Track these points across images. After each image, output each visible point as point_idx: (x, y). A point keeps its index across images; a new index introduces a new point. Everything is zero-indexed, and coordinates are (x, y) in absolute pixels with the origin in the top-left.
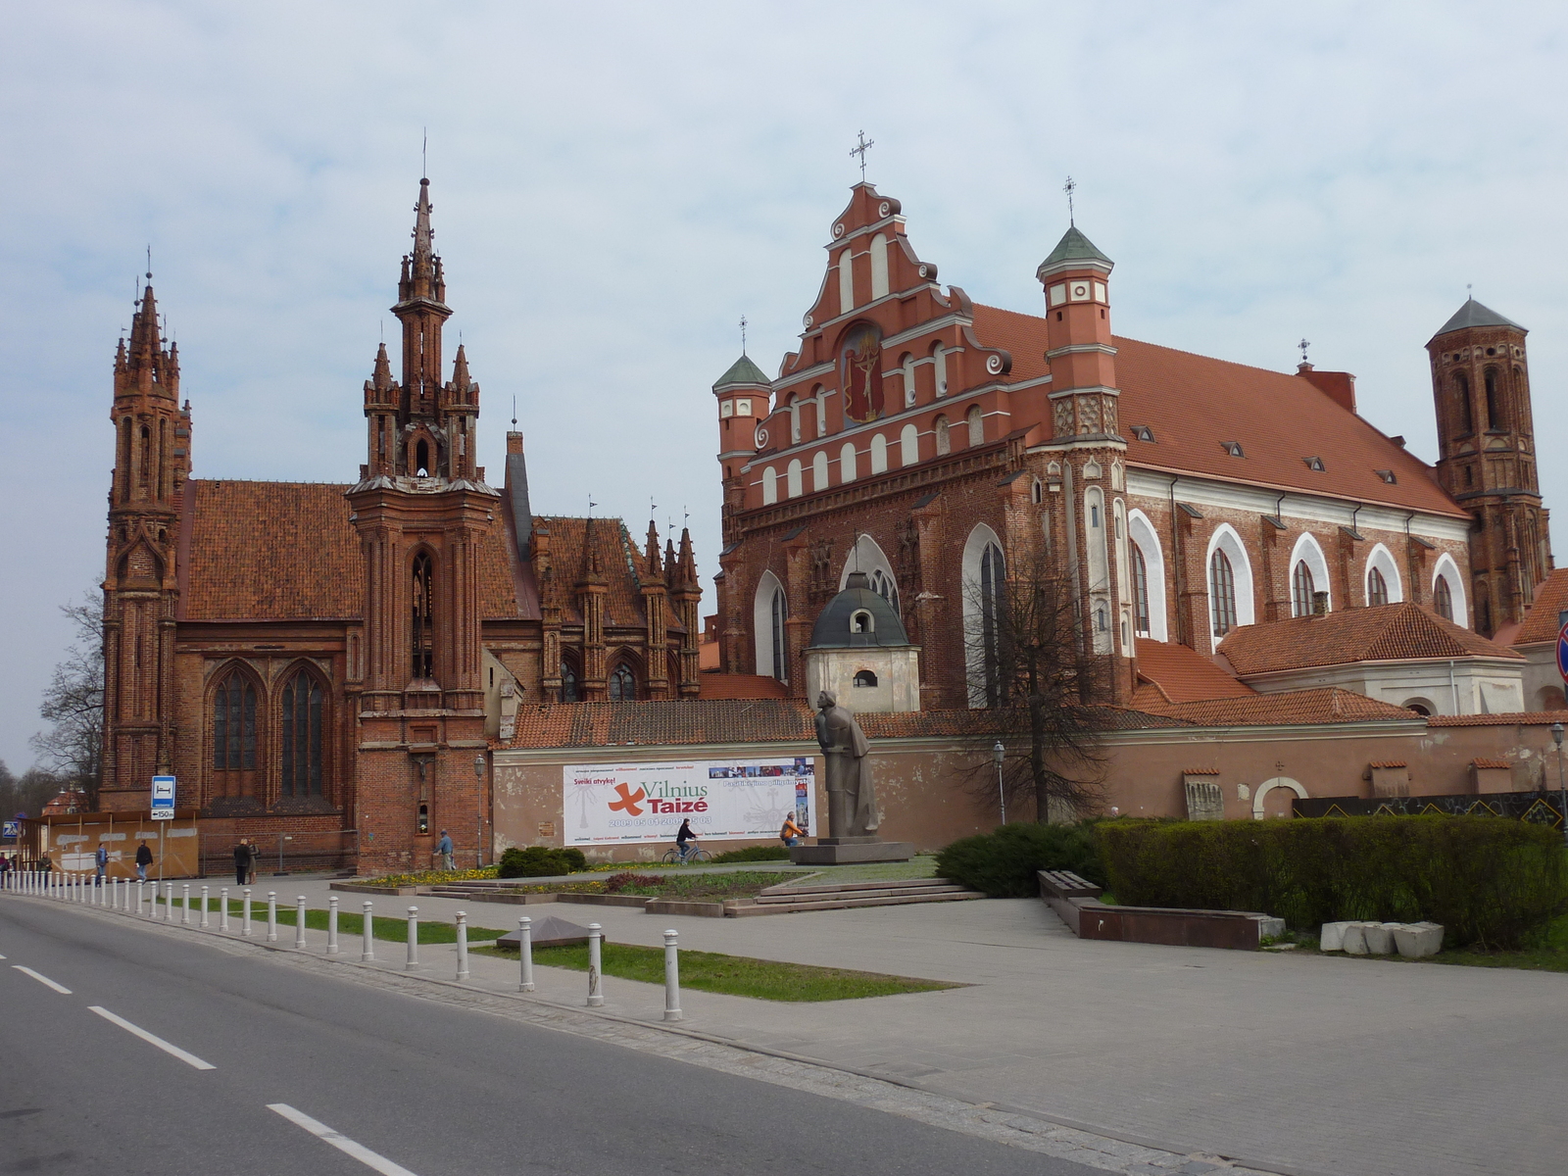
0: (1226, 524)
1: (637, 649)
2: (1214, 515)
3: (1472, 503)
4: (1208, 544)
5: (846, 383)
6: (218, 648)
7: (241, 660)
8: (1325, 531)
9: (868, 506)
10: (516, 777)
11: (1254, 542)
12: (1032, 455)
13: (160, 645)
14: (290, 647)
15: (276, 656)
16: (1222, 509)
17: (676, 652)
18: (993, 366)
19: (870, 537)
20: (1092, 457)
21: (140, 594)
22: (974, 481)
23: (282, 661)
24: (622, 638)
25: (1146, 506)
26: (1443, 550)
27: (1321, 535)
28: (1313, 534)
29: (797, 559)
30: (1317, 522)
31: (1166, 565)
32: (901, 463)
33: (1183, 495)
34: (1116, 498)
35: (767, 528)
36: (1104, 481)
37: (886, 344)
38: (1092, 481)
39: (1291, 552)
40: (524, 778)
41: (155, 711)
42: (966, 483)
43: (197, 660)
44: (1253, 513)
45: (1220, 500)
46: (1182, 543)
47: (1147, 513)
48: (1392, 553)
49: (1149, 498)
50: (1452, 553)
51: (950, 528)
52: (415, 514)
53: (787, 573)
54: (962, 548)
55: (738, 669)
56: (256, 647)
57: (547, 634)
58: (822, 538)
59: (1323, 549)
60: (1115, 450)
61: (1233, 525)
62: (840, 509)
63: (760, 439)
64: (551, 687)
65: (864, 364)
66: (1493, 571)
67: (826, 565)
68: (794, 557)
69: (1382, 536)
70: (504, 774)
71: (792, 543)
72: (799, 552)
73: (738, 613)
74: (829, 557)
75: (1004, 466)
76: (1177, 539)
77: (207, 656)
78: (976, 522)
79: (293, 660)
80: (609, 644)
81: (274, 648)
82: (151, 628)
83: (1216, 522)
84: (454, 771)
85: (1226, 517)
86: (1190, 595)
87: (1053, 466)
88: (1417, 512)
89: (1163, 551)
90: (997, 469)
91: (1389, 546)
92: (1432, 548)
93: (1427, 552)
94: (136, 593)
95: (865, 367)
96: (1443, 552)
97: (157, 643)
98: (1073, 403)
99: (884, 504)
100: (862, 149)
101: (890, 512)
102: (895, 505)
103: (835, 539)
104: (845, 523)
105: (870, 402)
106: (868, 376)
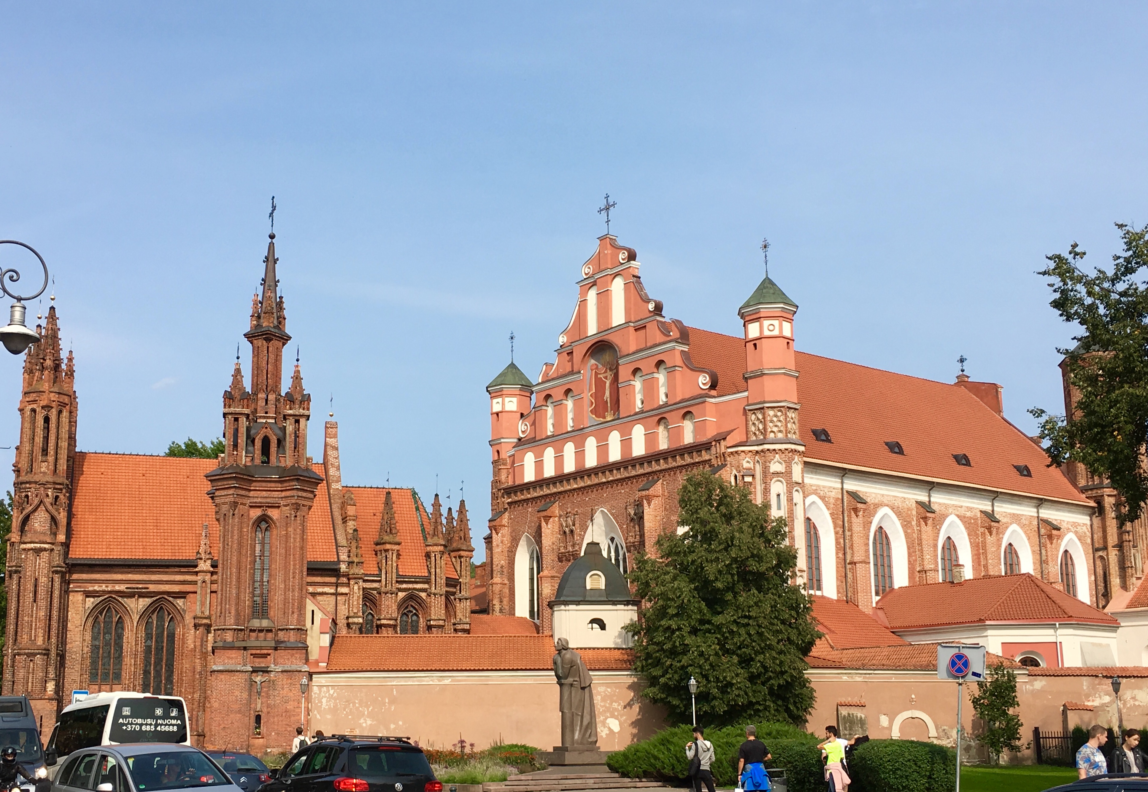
0: (886, 508)
1: (423, 595)
2: (876, 501)
3: (1094, 493)
4: (871, 523)
5: (590, 391)
6: (96, 588)
7: (114, 598)
8: (968, 514)
9: (606, 486)
10: (329, 694)
11: (910, 522)
12: (732, 453)
13: (52, 585)
14: (152, 588)
15: (142, 595)
16: (883, 495)
17: (452, 597)
18: (704, 382)
19: (606, 511)
20: (777, 456)
21: (38, 545)
22: (686, 471)
23: (147, 599)
24: (410, 586)
25: (822, 493)
26: (1068, 530)
27: (964, 517)
28: (958, 516)
29: (549, 526)
30: (962, 507)
31: (837, 540)
32: (631, 454)
33: (851, 485)
34: (795, 489)
35: (527, 500)
36: (788, 474)
37: (622, 362)
38: (777, 474)
39: (939, 530)
40: (335, 695)
41: (46, 637)
42: (681, 472)
43: (80, 597)
44: (909, 499)
45: (881, 489)
46: (850, 522)
47: (822, 498)
48: (1025, 532)
49: (824, 487)
50: (1076, 533)
51: (668, 507)
52: (259, 492)
53: (541, 536)
55: (501, 611)
56: (127, 588)
57: (352, 582)
58: (569, 510)
59: (966, 528)
60: (796, 451)
61: (893, 509)
62: (584, 488)
63: (523, 430)
64: (354, 623)
65: (605, 375)
66: (1110, 548)
67: (572, 531)
68: (547, 524)
69: (1016, 518)
70: (320, 691)
71: (545, 514)
72: (551, 520)
73: (502, 567)
74: (574, 525)
75: (710, 460)
76: (846, 519)
77: (88, 594)
79: (155, 599)
80: (400, 590)
81: (140, 588)
82: (46, 572)
83: (877, 506)
84: (283, 689)
85: (886, 502)
86: (855, 563)
87: (748, 462)
88: (1046, 500)
89: (835, 529)
90: (705, 463)
91: (1022, 527)
92: (1058, 529)
93: (1054, 532)
94: (36, 545)
95: (606, 378)
96: (1068, 532)
97: (50, 583)
98: (764, 414)
99: (617, 485)
100: (607, 209)
101: (623, 491)
102: (626, 487)
103: (579, 511)
104: (587, 499)
105: (609, 405)
106: (608, 385)
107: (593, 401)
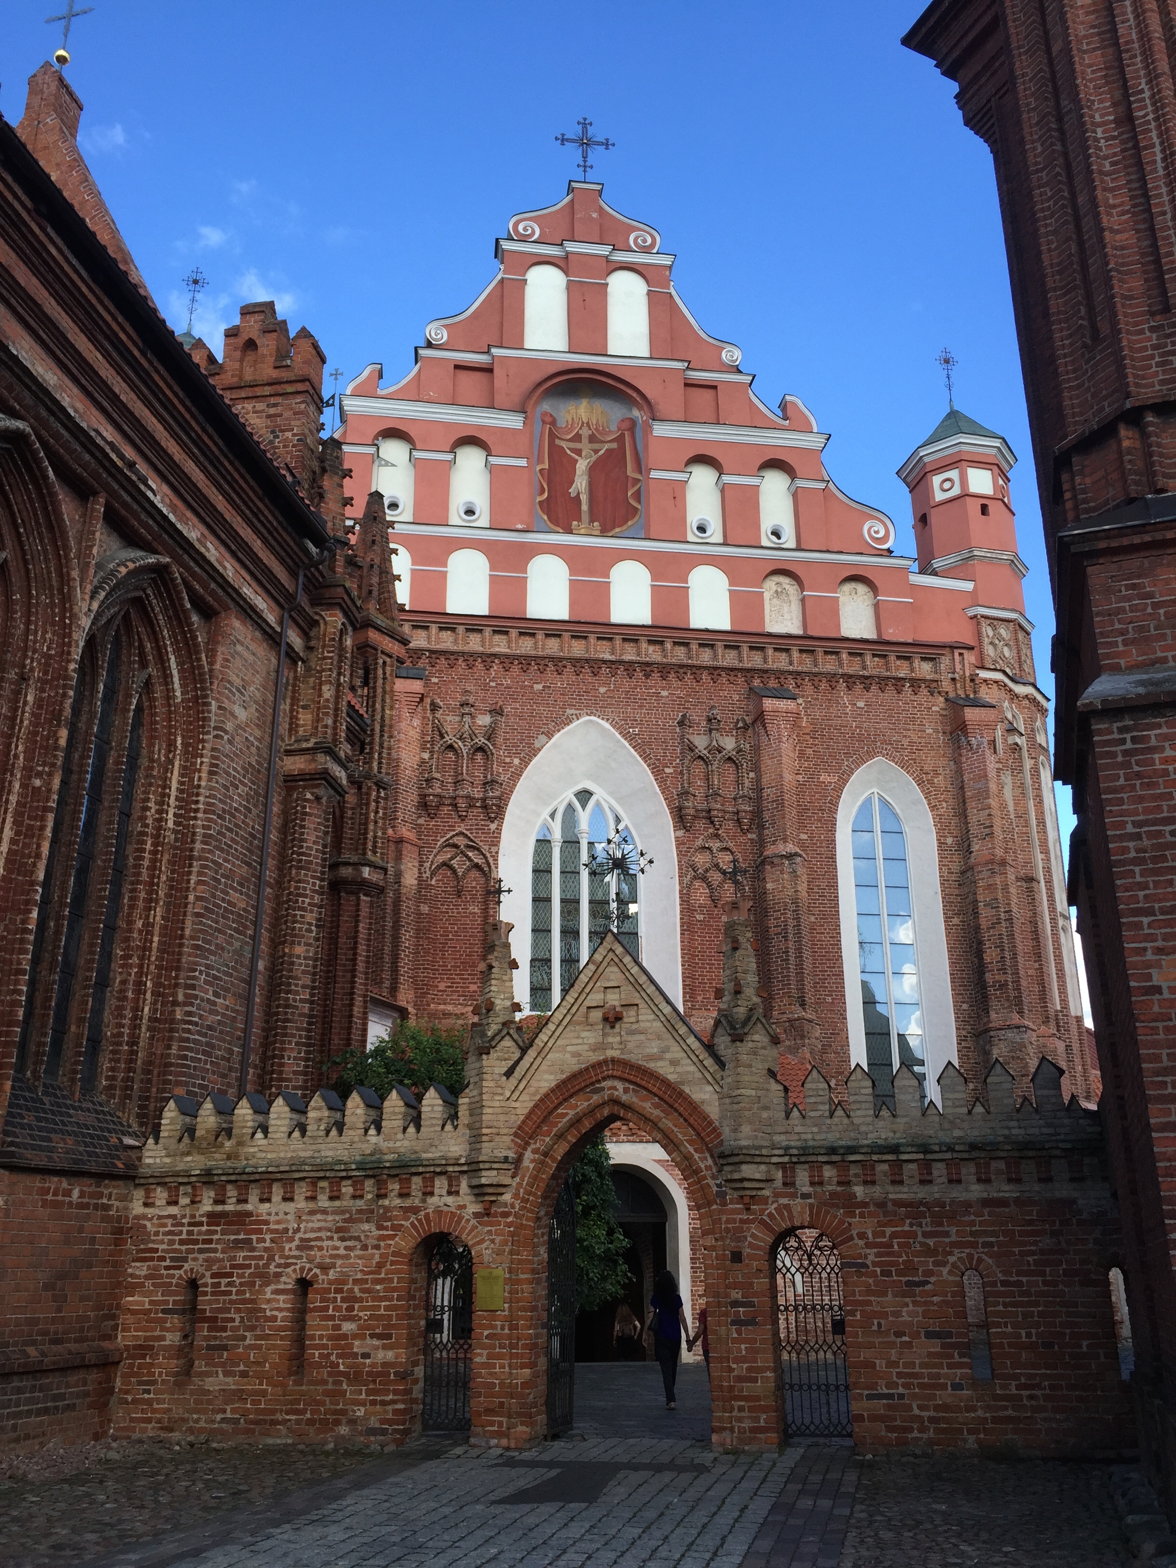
9: (604, 670)
12: (986, 680)
18: (875, 535)
19: (607, 725)
20: (1039, 715)
22: (867, 689)
32: (687, 620)
37: (660, 430)
38: (1042, 748)
42: (849, 688)
54: (839, 790)
62: (529, 658)
65: (573, 445)
67: (479, 749)
74: (488, 736)
75: (938, 682)
78: (871, 755)
87: (1008, 707)
90: (916, 683)
95: (579, 452)
98: (1013, 633)
99: (647, 676)
100: (585, 144)
101: (664, 693)
102: (676, 683)
103: (507, 709)
104: (538, 687)
105: (585, 507)
106: (582, 465)
107: (545, 486)
